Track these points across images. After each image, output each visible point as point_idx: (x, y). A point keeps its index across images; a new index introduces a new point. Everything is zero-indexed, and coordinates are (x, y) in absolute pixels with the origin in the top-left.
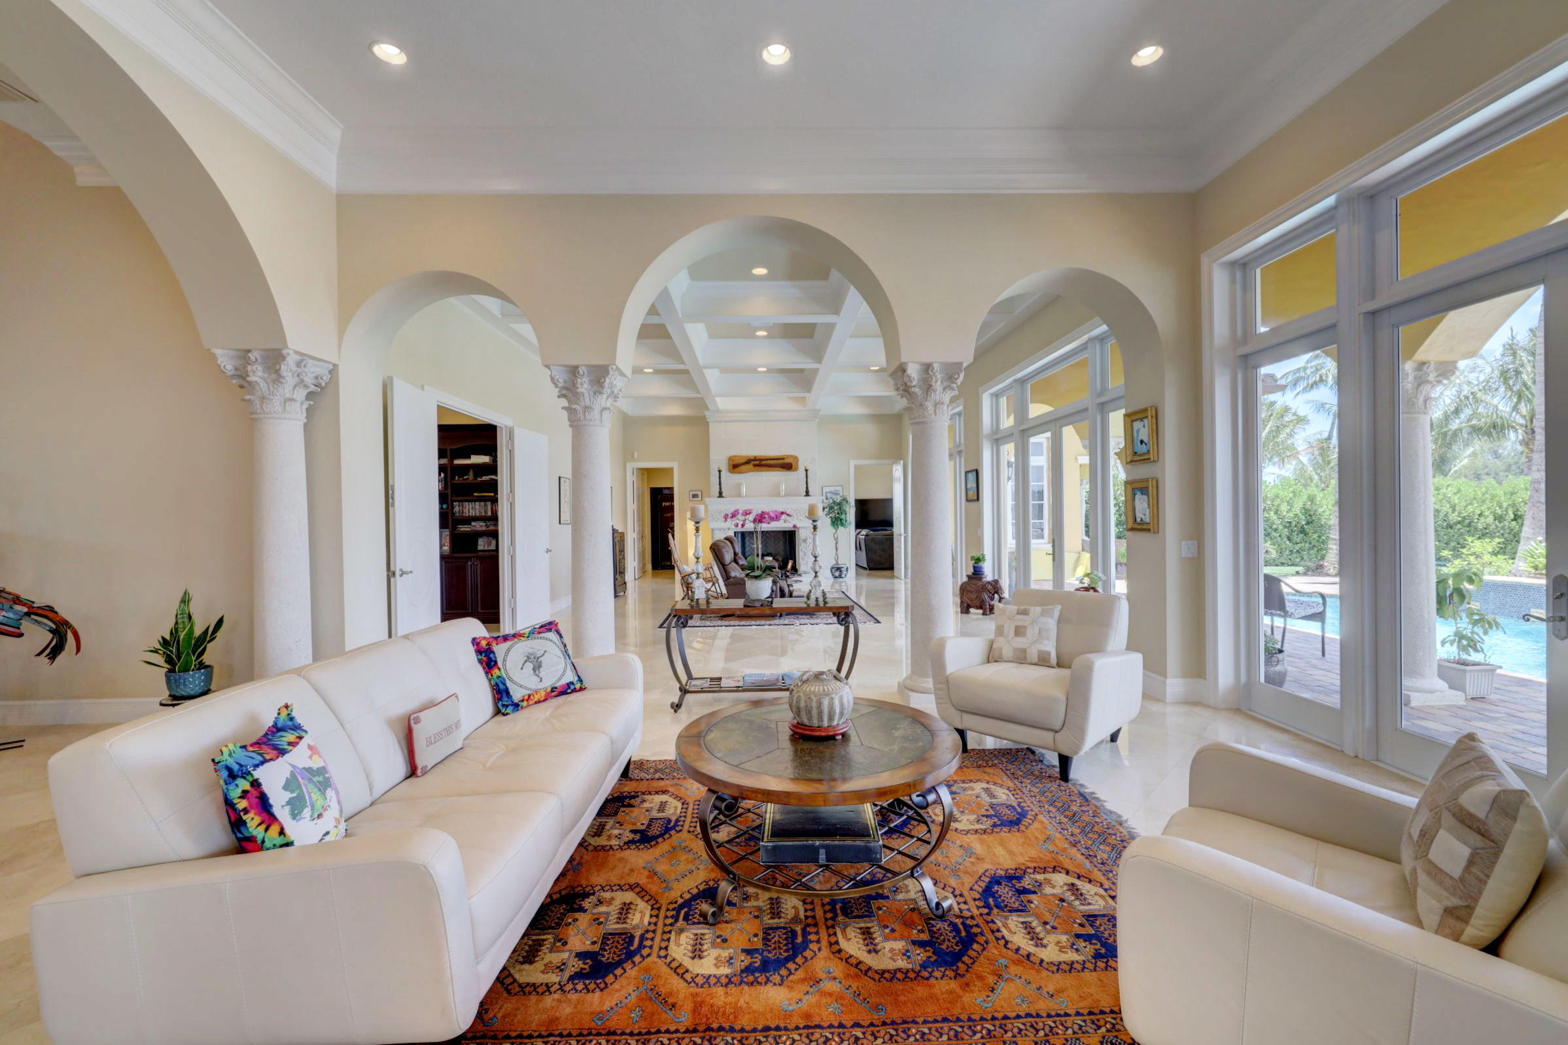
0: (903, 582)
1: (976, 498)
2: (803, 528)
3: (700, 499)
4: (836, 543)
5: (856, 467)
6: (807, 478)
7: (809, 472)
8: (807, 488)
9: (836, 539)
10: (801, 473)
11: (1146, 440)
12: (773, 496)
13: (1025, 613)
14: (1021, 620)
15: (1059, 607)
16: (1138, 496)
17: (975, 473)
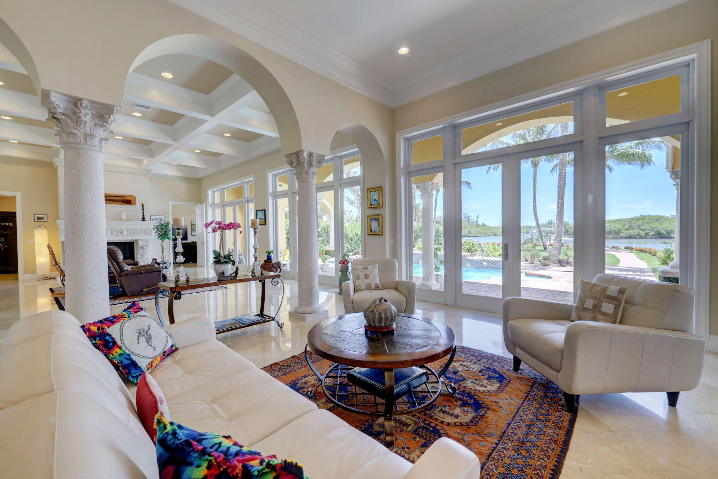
0: (206, 268)
1: (264, 223)
2: (140, 240)
3: (45, 220)
4: (162, 249)
5: (172, 205)
6: (143, 210)
7: (144, 206)
8: (143, 216)
9: (162, 246)
10: (138, 206)
11: (377, 199)
12: (117, 220)
13: (366, 268)
14: (366, 272)
15: (377, 265)
16: (373, 221)
17: (263, 212)
